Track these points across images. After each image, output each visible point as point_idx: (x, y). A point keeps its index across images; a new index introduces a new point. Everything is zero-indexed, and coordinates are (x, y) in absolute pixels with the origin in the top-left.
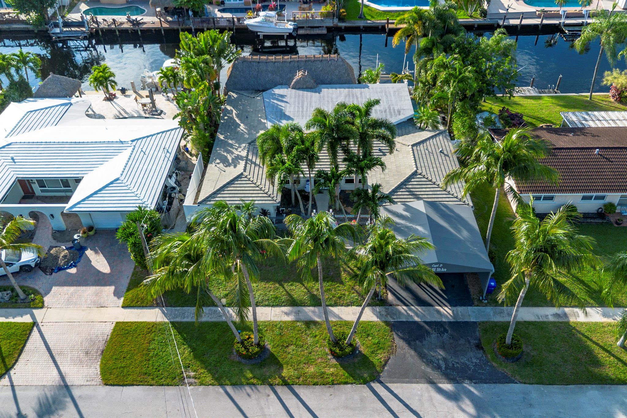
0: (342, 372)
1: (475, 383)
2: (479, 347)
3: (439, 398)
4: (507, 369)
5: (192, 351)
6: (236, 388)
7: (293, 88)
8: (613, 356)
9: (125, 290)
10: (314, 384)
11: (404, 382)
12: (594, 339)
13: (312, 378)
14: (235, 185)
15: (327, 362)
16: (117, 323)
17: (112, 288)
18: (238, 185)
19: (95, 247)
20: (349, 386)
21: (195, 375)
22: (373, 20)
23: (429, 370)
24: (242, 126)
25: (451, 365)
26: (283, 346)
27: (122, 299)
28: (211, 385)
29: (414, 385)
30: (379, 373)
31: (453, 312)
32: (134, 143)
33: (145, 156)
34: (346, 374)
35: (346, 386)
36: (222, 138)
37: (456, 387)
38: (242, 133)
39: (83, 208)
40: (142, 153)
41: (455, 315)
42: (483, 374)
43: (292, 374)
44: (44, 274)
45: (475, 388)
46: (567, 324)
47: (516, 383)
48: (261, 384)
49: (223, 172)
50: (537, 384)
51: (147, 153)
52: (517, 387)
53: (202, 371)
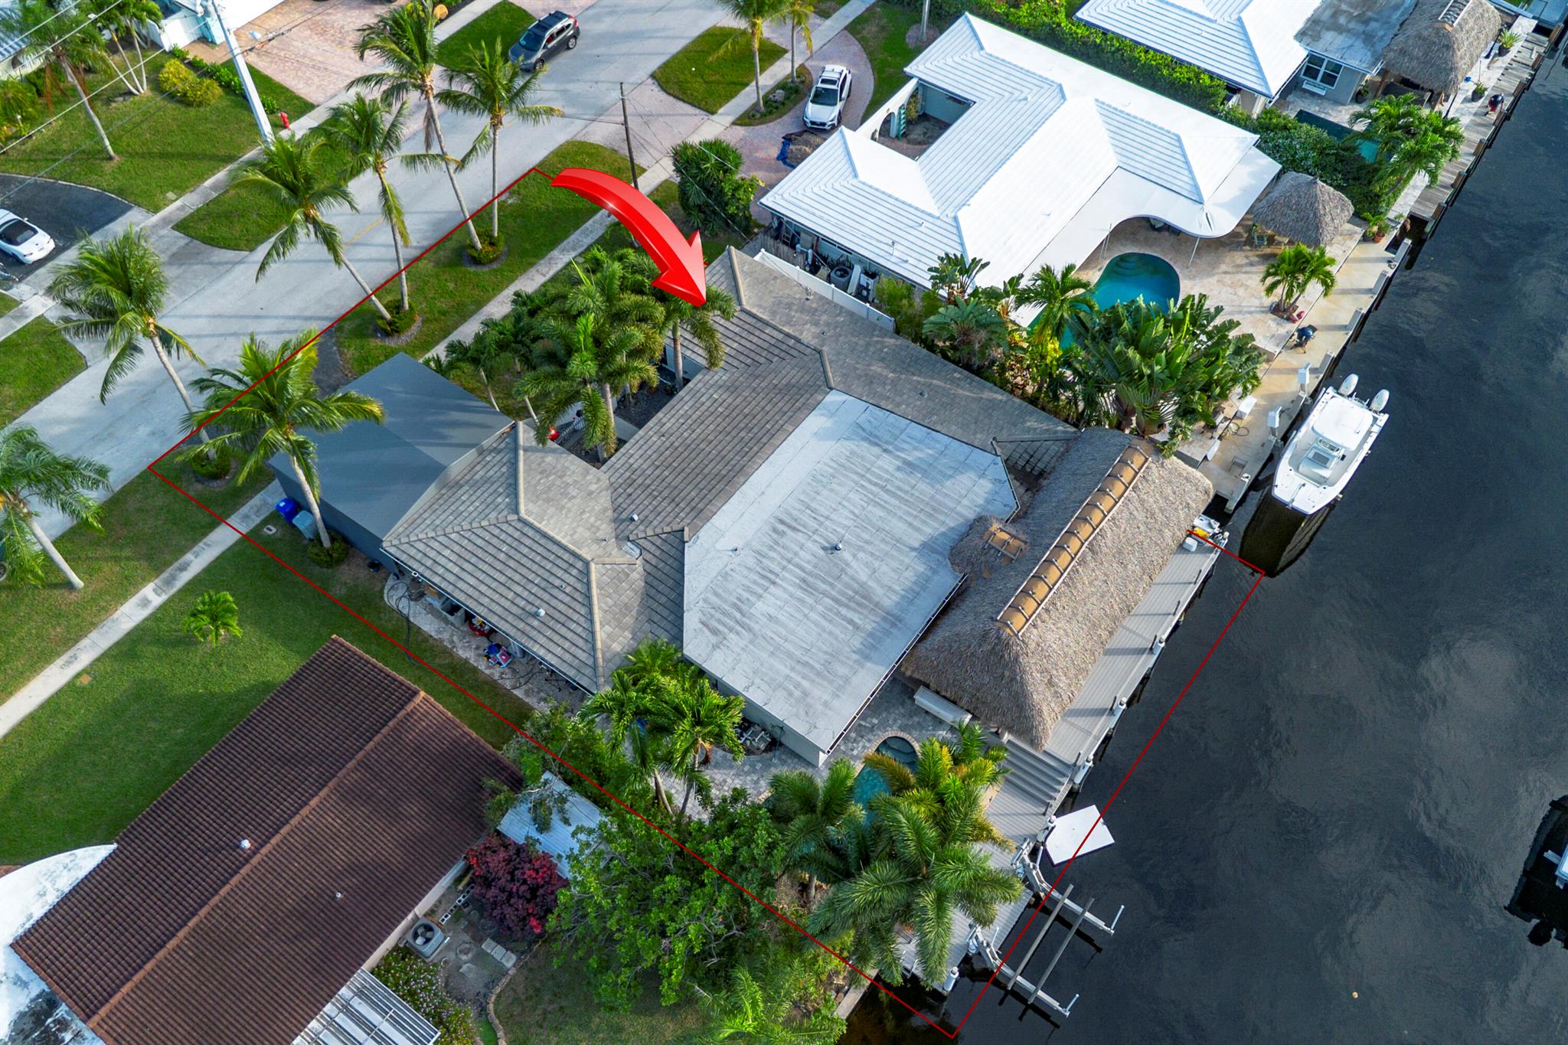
16: (645, 170)
20: (353, 305)
35: (355, 303)
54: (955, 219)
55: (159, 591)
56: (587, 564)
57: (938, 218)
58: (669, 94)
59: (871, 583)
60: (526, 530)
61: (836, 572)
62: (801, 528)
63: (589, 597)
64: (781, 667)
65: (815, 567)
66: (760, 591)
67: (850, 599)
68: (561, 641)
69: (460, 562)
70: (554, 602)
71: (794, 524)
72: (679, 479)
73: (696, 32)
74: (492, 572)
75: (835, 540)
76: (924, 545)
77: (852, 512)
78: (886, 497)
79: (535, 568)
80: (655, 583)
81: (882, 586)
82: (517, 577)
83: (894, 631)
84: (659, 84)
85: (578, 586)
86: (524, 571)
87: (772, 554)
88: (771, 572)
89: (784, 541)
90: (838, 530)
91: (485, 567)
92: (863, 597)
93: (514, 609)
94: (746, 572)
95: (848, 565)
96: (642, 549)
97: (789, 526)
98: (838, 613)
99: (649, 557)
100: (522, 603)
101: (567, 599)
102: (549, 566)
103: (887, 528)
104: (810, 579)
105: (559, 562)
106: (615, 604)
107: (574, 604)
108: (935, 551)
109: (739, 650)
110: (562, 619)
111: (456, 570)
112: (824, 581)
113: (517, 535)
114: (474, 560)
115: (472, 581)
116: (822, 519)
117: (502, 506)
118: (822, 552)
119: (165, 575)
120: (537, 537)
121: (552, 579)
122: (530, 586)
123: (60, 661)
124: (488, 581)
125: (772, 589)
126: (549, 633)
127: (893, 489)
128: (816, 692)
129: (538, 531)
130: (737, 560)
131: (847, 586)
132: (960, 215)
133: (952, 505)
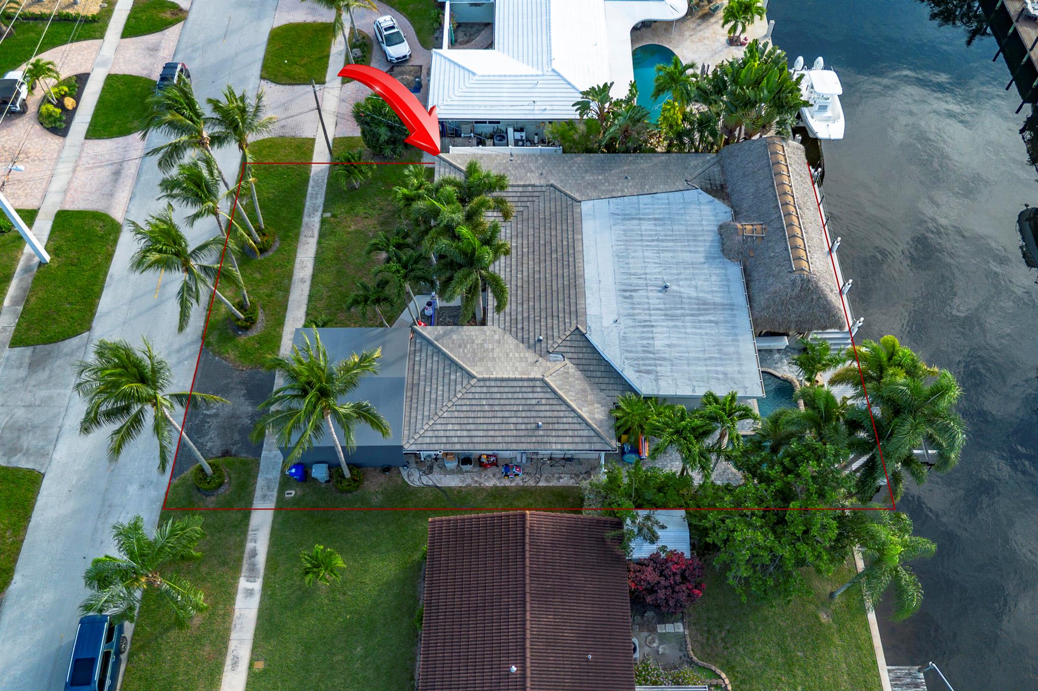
0: (219, 318)
2: (226, 453)
16: (313, 139)
20: (202, 324)
32: (549, 73)
35: (204, 321)
51: (533, 90)
54: (553, 70)
55: (252, 579)
56: (543, 380)
57: (544, 75)
58: (284, 84)
59: (701, 295)
60: (488, 383)
61: (677, 299)
62: (638, 288)
63: (560, 398)
64: (699, 368)
65: (665, 304)
66: (650, 335)
67: (699, 309)
68: (565, 433)
69: (464, 427)
70: (541, 414)
71: (632, 288)
72: (543, 302)
73: (265, 38)
74: (487, 421)
75: (660, 283)
76: (707, 258)
77: (655, 263)
78: (665, 244)
79: (512, 402)
80: (586, 368)
81: (708, 293)
82: (507, 414)
83: (735, 312)
84: (272, 81)
85: (548, 396)
86: (508, 408)
87: (637, 311)
88: (646, 321)
89: (635, 300)
90: (658, 276)
91: (482, 421)
92: (705, 304)
93: (521, 433)
94: (633, 330)
95: (680, 293)
96: (562, 353)
97: (631, 291)
98: (700, 321)
99: (570, 355)
100: (523, 427)
101: (548, 408)
102: (520, 396)
103: (681, 261)
104: (668, 312)
105: (524, 390)
106: (577, 393)
107: (554, 408)
108: (714, 258)
109: (669, 374)
110: (555, 420)
111: (465, 433)
112: (676, 309)
113: (485, 390)
114: (471, 421)
115: (481, 433)
116: (644, 276)
117: (459, 380)
118: (661, 294)
119: (245, 567)
120: (499, 384)
121: (529, 402)
122: (519, 414)
123: (227, 667)
124: (490, 427)
125: (654, 330)
126: (554, 433)
127: (664, 238)
128: (729, 369)
129: (496, 380)
130: (622, 326)
131: (689, 303)
132: (554, 66)
133: (701, 228)
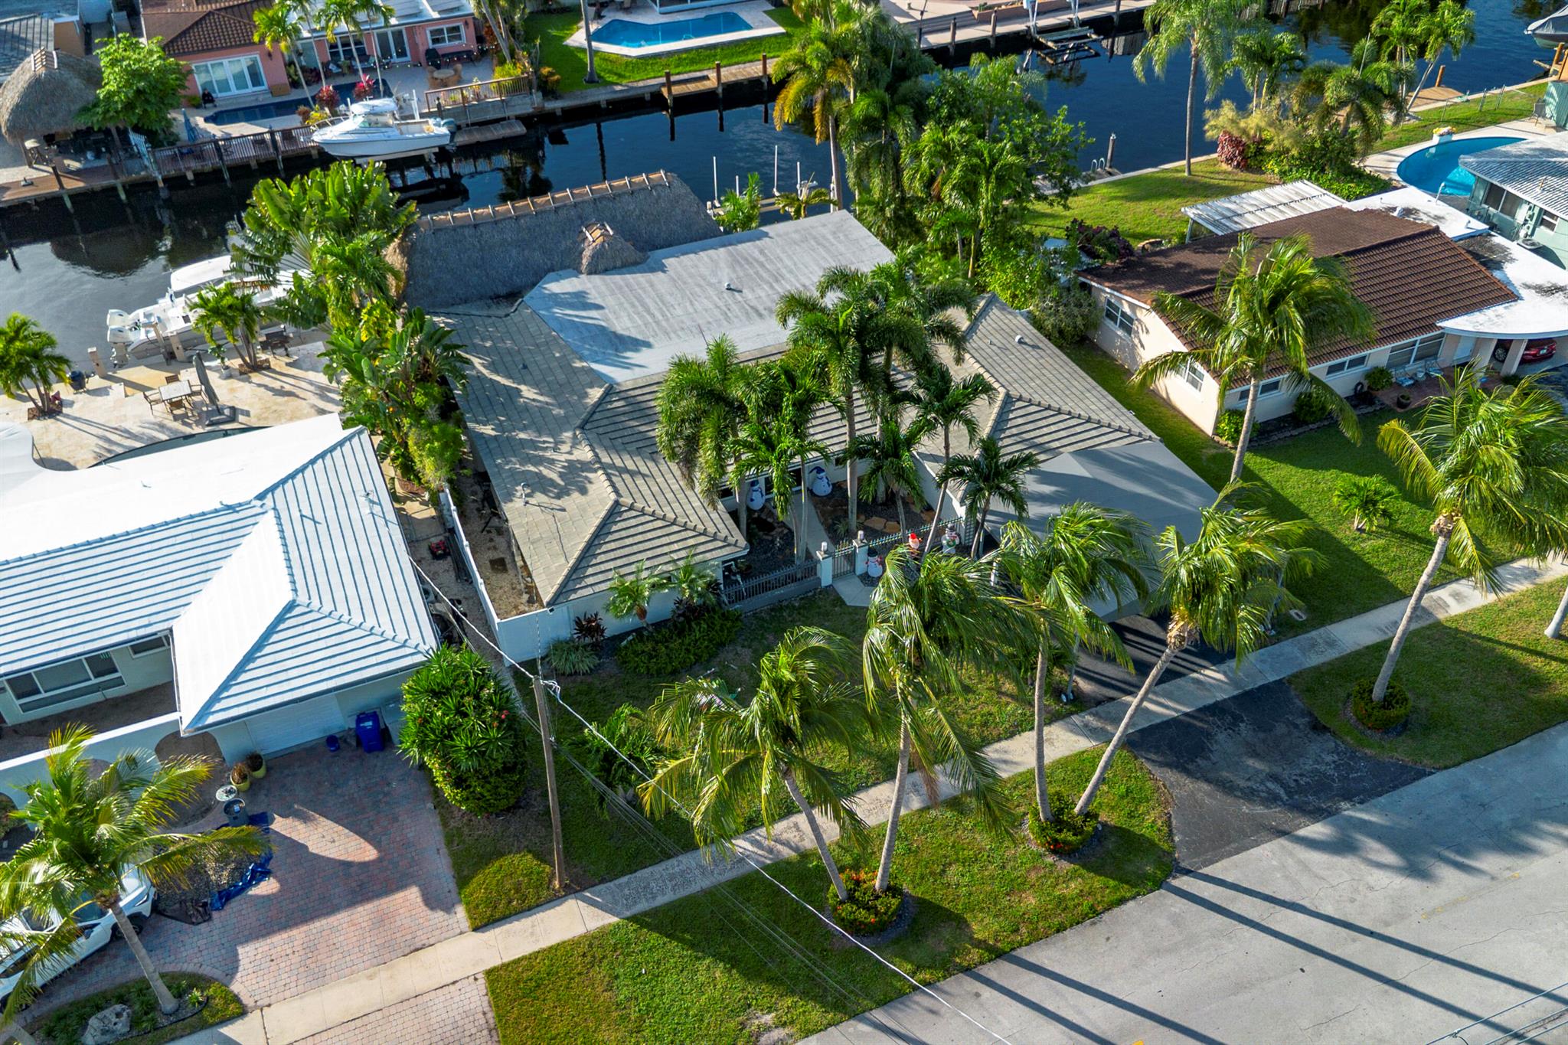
0: (1098, 882)
1: (1361, 802)
2: (1318, 728)
3: (1316, 857)
4: (1398, 752)
5: (733, 967)
6: (896, 1008)
7: (590, 273)
8: (1555, 659)
9: (452, 886)
10: (1058, 931)
11: (1230, 854)
12: (1503, 639)
13: (1045, 918)
14: (616, 536)
15: (1051, 872)
16: (489, 973)
17: (413, 894)
18: (624, 534)
19: (291, 807)
20: (1131, 904)
21: (779, 1018)
22: (624, 82)
23: (1260, 810)
24: (528, 392)
25: (1293, 784)
26: (932, 873)
27: (461, 911)
28: (830, 1025)
29: (1255, 852)
30: (1170, 854)
31: (1225, 673)
32: (268, 501)
33: (322, 528)
34: (1112, 883)
35: (1123, 907)
36: (493, 433)
37: (1333, 824)
38: (540, 408)
39: (235, 705)
40: (308, 524)
41: (1234, 682)
42: (1361, 779)
43: (996, 927)
44: (186, 926)
45: (1366, 811)
46: (1438, 624)
47: (1431, 773)
48: (945, 978)
49: (559, 514)
50: (1469, 760)
51: (319, 517)
52: (1438, 779)
53: (789, 1001)
54: (261, 497)
67: (750, 263)
69: (1082, 396)
71: (751, 311)
74: (1053, 378)
75: (727, 295)
76: (653, 271)
77: (692, 304)
78: (652, 305)
79: (1010, 362)
81: (717, 262)
86: (1022, 366)
90: (716, 298)
92: (738, 261)
93: (1043, 354)
95: (731, 279)
103: (674, 288)
112: (761, 276)
118: (744, 289)
121: (998, 351)
127: (640, 307)
131: (744, 270)
